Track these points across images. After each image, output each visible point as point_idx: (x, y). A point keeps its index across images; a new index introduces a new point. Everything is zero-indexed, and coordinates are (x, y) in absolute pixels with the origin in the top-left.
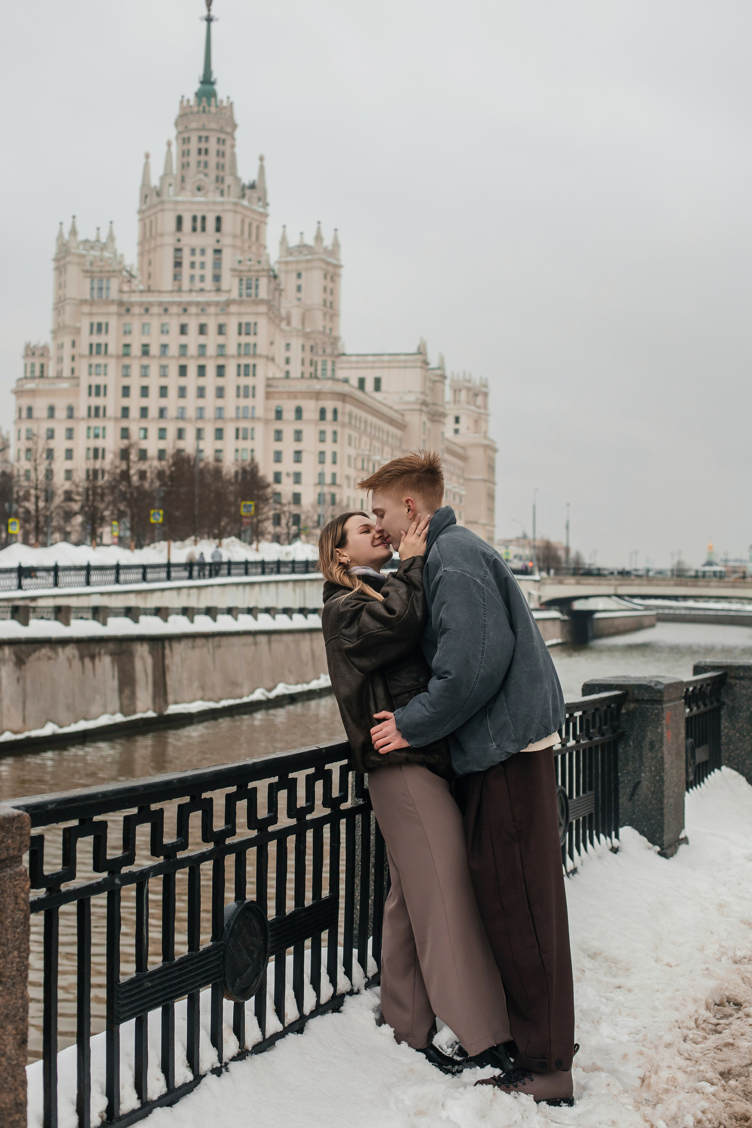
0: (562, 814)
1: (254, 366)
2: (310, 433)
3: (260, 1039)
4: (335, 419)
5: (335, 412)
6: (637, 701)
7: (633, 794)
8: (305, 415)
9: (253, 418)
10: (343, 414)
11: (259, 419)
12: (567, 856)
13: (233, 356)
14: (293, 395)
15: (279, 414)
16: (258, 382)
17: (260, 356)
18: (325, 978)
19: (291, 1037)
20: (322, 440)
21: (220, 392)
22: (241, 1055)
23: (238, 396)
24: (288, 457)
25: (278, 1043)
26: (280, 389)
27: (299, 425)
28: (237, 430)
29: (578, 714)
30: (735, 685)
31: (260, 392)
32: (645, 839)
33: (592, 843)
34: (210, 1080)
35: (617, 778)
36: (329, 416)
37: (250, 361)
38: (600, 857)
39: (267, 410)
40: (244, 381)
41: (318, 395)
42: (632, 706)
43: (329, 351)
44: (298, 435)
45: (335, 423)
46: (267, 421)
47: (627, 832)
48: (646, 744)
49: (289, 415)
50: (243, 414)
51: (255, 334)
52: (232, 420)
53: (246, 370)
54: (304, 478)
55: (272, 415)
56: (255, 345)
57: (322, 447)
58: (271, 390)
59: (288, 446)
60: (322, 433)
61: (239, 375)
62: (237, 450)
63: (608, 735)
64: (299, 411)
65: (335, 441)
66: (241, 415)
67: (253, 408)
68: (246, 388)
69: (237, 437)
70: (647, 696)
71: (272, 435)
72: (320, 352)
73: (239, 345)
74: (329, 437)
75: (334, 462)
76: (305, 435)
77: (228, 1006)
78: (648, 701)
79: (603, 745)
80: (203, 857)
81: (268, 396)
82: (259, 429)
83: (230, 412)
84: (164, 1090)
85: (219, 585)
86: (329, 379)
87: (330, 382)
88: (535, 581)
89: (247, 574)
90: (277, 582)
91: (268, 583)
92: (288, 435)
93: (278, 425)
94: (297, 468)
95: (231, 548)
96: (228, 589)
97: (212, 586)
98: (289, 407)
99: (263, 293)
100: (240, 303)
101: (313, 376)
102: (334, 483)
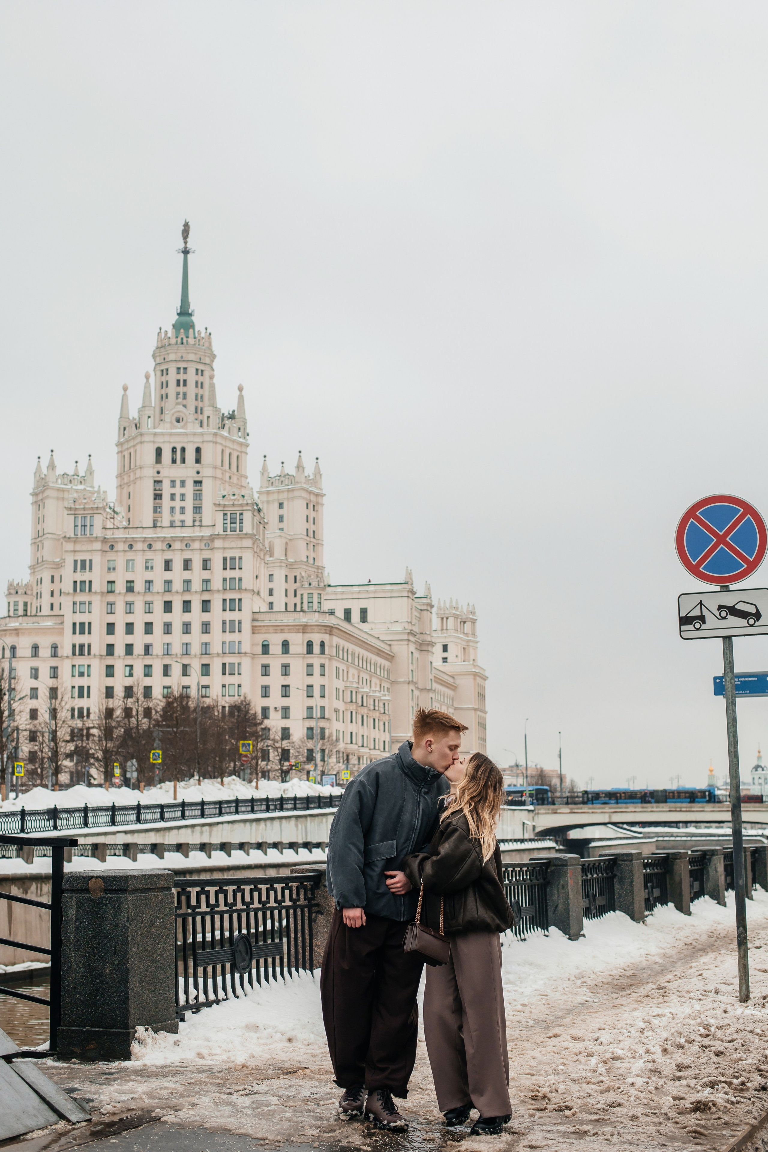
1: (240, 600)
2: (297, 667)
4: (323, 652)
5: (322, 644)
6: (555, 865)
7: (555, 910)
8: (292, 649)
9: (239, 653)
10: (331, 646)
11: (245, 653)
13: (218, 591)
14: (280, 629)
15: (266, 648)
16: (245, 616)
17: (246, 590)
20: (310, 674)
21: (206, 628)
23: (224, 631)
24: (276, 691)
26: (266, 623)
27: (286, 659)
28: (224, 665)
29: (525, 869)
30: (622, 865)
31: (247, 627)
32: (561, 932)
33: (534, 930)
35: (546, 903)
36: (316, 649)
37: (236, 596)
38: (538, 937)
39: (253, 645)
40: (229, 616)
41: (304, 628)
42: (553, 868)
43: (314, 584)
44: (286, 669)
45: (323, 656)
46: (254, 656)
47: (553, 929)
48: (560, 886)
49: (276, 649)
50: (230, 649)
51: (240, 569)
52: (218, 655)
53: (232, 605)
54: (292, 713)
55: (259, 649)
56: (240, 579)
57: (310, 681)
58: (256, 624)
59: (275, 681)
60: (310, 666)
61: (224, 610)
62: (224, 686)
63: (541, 881)
64: (285, 645)
67: (240, 642)
68: (232, 622)
69: (224, 673)
70: (560, 863)
71: (259, 670)
72: (307, 585)
73: (225, 580)
74: (317, 670)
75: (323, 696)
76: (292, 669)
78: (560, 865)
79: (538, 885)
81: (254, 630)
82: (246, 663)
83: (216, 648)
85: (229, 822)
86: (315, 612)
87: (317, 614)
88: (529, 811)
89: (253, 811)
90: (280, 818)
91: (272, 819)
92: (275, 669)
93: (265, 660)
94: (285, 702)
95: (232, 786)
96: (236, 826)
97: (222, 823)
98: (275, 641)
99: (247, 528)
100: (225, 538)
101: (298, 608)
102: (323, 717)
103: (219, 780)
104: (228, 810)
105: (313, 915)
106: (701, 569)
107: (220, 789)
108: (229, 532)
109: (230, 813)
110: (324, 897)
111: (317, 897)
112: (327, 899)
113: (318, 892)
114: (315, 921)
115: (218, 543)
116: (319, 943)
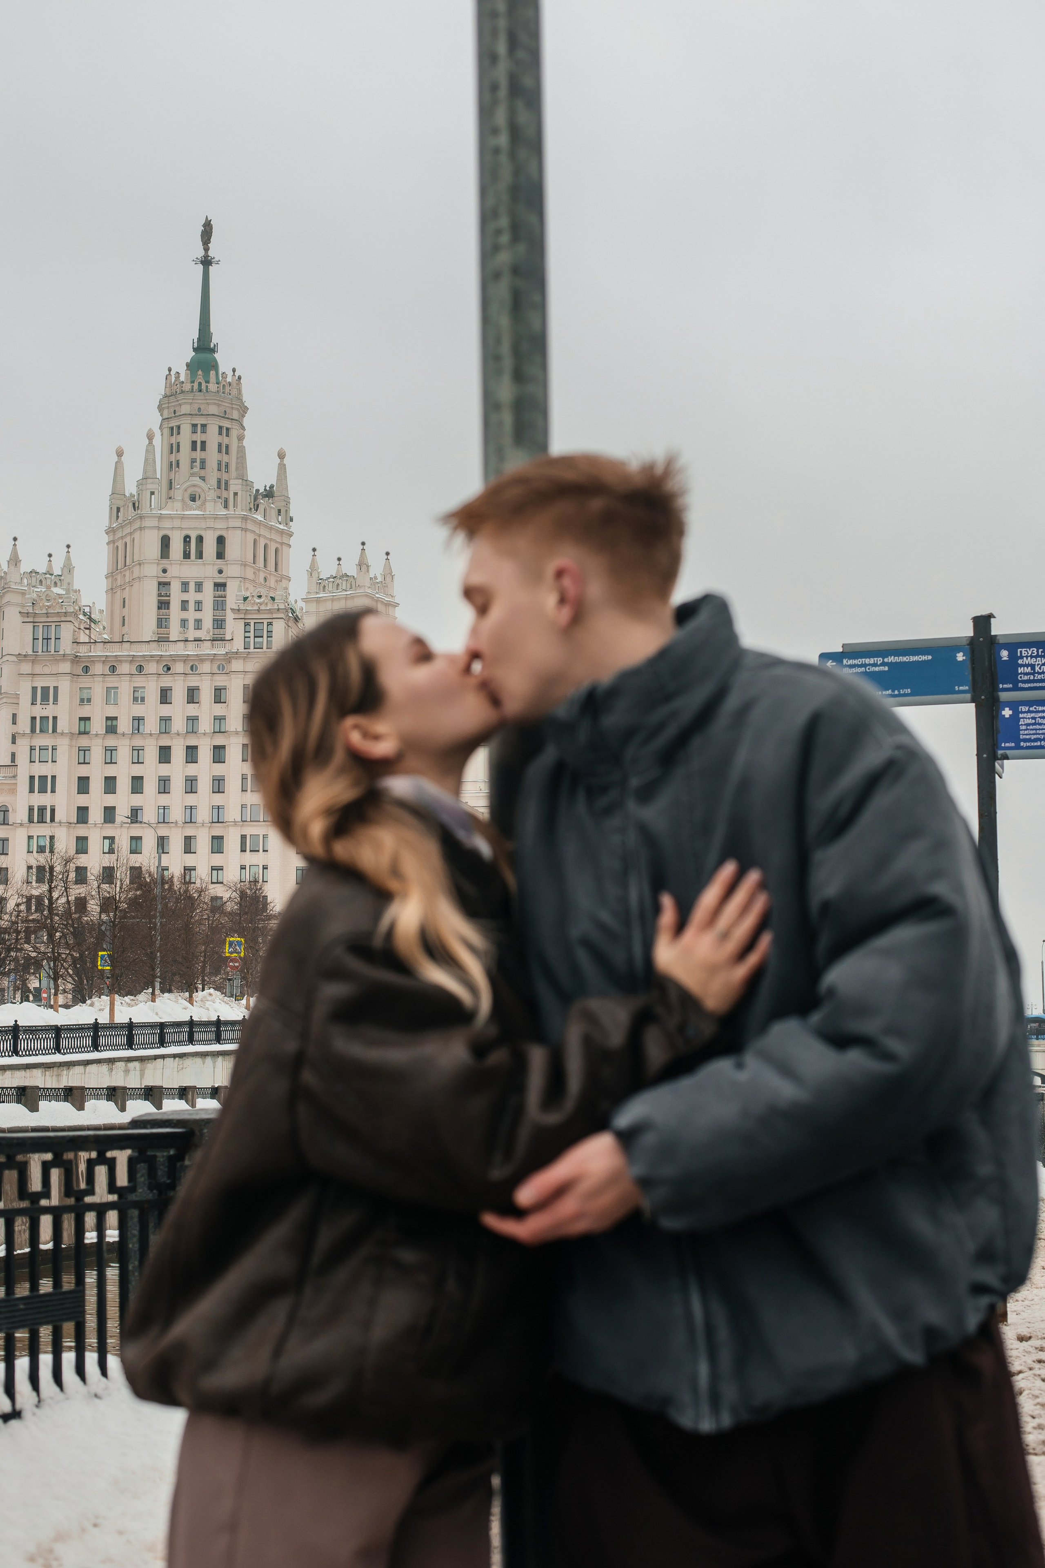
13: (236, 733)
21: (218, 785)
28: (243, 837)
50: (252, 815)
52: (235, 823)
62: (243, 867)
66: (247, 817)
69: (243, 849)
83: (232, 813)
95: (207, 1002)
100: (246, 657)
103: (187, 994)
108: (252, 650)
115: (236, 665)
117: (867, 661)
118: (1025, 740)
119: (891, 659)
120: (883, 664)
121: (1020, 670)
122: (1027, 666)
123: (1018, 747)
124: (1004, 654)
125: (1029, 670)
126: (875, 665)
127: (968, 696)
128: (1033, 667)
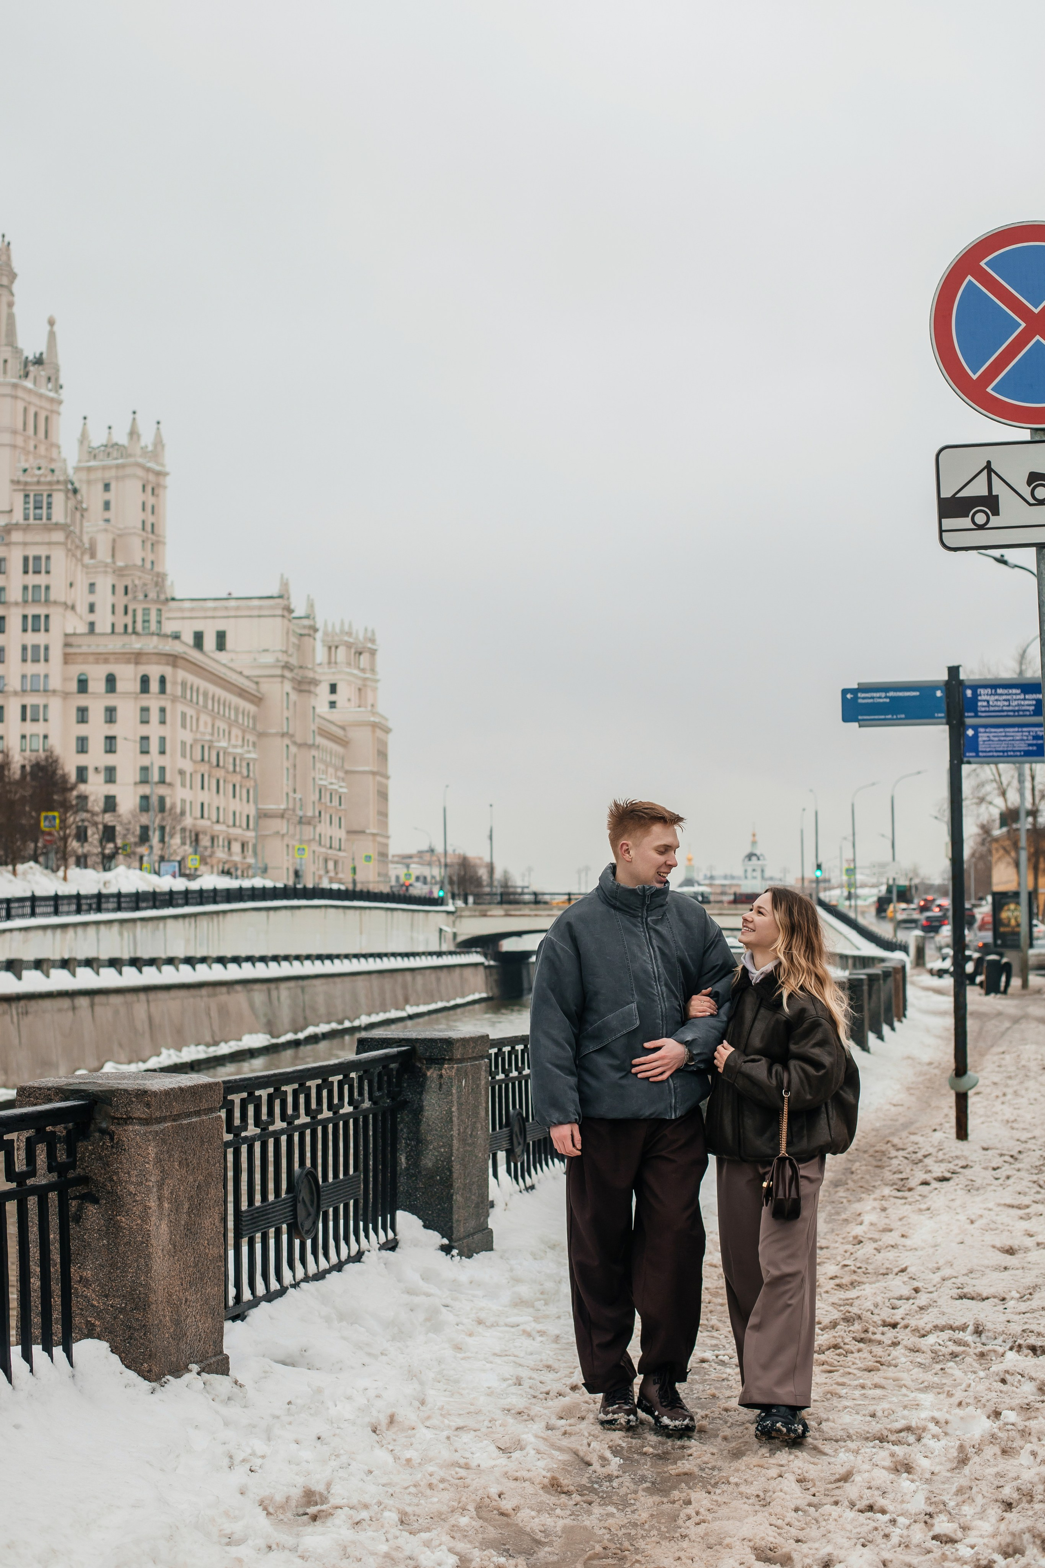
0: (521, 1134)
1: (47, 617)
2: (127, 711)
3: (316, 1271)
4: (163, 691)
5: (163, 680)
8: (120, 686)
9: (45, 691)
10: (174, 683)
11: (54, 691)
12: (526, 1174)
13: (16, 604)
14: (102, 658)
15: (83, 685)
16: (54, 639)
17: (55, 603)
18: (352, 1238)
19: (334, 1273)
20: (145, 721)
22: (306, 1279)
23: (24, 660)
24: (96, 745)
25: (327, 1276)
26: (84, 649)
27: (111, 700)
28: (24, 708)
31: (56, 653)
33: (547, 1165)
34: (291, 1291)
36: (154, 686)
37: (41, 611)
38: (554, 1178)
39: (65, 679)
40: (32, 638)
41: (137, 658)
43: (152, 595)
44: (111, 714)
45: (163, 696)
46: (66, 695)
49: (97, 685)
50: (32, 685)
51: (48, 572)
52: (16, 693)
53: (35, 624)
54: (119, 775)
55: (74, 686)
56: (47, 588)
57: (144, 730)
58: (70, 650)
59: (96, 730)
60: (145, 710)
61: (25, 630)
62: (24, 737)
64: (111, 681)
65: (163, 722)
66: (29, 688)
67: (46, 676)
68: (36, 647)
69: (24, 719)
71: (73, 715)
72: (141, 597)
73: (25, 588)
74: (155, 716)
75: (163, 752)
76: (120, 714)
77: (297, 1242)
80: (282, 1132)
81: (67, 659)
82: (55, 705)
83: (13, 683)
84: (265, 1292)
85: (20, 929)
86: (153, 634)
87: (155, 638)
88: (448, 913)
89: (56, 912)
90: (97, 923)
91: (85, 924)
92: (97, 714)
93: (82, 701)
94: (110, 760)
95: (29, 877)
96: (32, 934)
97: (11, 930)
98: (97, 675)
99: (59, 515)
100: (26, 528)
101: (130, 630)
102: (162, 781)
103: (10, 867)
104: (20, 911)
105: (74, 1203)
106: (989, 390)
107: (10, 881)
108: (31, 521)
109: (23, 916)
110: (101, 1158)
111: (82, 1159)
112: (108, 1164)
113: (84, 1148)
114: (78, 1219)
115: (16, 536)
116: (88, 1274)
117: (875, 695)
118: (983, 752)
119: (891, 694)
120: (886, 697)
121: (980, 704)
122: (984, 701)
123: (977, 756)
124: (969, 693)
125: (985, 704)
126: (880, 698)
127: (944, 721)
128: (988, 702)
